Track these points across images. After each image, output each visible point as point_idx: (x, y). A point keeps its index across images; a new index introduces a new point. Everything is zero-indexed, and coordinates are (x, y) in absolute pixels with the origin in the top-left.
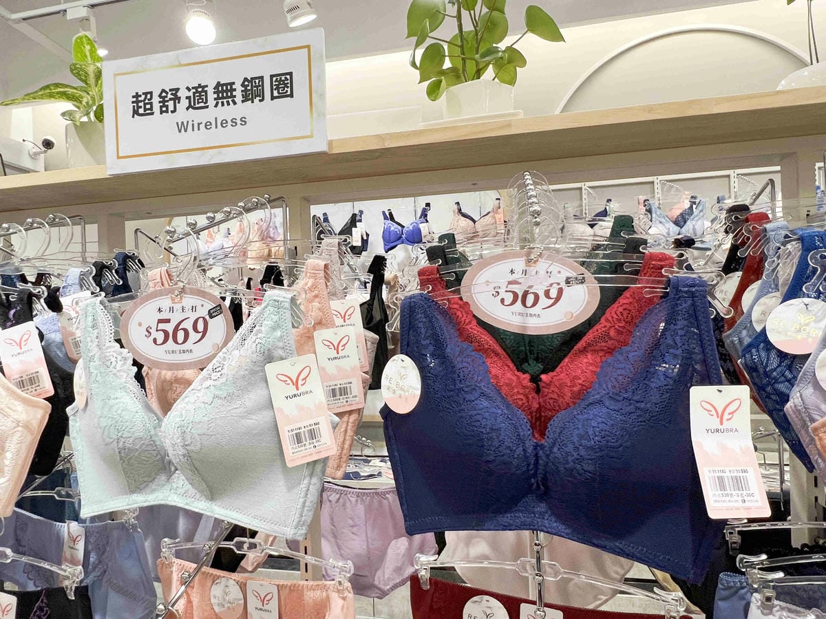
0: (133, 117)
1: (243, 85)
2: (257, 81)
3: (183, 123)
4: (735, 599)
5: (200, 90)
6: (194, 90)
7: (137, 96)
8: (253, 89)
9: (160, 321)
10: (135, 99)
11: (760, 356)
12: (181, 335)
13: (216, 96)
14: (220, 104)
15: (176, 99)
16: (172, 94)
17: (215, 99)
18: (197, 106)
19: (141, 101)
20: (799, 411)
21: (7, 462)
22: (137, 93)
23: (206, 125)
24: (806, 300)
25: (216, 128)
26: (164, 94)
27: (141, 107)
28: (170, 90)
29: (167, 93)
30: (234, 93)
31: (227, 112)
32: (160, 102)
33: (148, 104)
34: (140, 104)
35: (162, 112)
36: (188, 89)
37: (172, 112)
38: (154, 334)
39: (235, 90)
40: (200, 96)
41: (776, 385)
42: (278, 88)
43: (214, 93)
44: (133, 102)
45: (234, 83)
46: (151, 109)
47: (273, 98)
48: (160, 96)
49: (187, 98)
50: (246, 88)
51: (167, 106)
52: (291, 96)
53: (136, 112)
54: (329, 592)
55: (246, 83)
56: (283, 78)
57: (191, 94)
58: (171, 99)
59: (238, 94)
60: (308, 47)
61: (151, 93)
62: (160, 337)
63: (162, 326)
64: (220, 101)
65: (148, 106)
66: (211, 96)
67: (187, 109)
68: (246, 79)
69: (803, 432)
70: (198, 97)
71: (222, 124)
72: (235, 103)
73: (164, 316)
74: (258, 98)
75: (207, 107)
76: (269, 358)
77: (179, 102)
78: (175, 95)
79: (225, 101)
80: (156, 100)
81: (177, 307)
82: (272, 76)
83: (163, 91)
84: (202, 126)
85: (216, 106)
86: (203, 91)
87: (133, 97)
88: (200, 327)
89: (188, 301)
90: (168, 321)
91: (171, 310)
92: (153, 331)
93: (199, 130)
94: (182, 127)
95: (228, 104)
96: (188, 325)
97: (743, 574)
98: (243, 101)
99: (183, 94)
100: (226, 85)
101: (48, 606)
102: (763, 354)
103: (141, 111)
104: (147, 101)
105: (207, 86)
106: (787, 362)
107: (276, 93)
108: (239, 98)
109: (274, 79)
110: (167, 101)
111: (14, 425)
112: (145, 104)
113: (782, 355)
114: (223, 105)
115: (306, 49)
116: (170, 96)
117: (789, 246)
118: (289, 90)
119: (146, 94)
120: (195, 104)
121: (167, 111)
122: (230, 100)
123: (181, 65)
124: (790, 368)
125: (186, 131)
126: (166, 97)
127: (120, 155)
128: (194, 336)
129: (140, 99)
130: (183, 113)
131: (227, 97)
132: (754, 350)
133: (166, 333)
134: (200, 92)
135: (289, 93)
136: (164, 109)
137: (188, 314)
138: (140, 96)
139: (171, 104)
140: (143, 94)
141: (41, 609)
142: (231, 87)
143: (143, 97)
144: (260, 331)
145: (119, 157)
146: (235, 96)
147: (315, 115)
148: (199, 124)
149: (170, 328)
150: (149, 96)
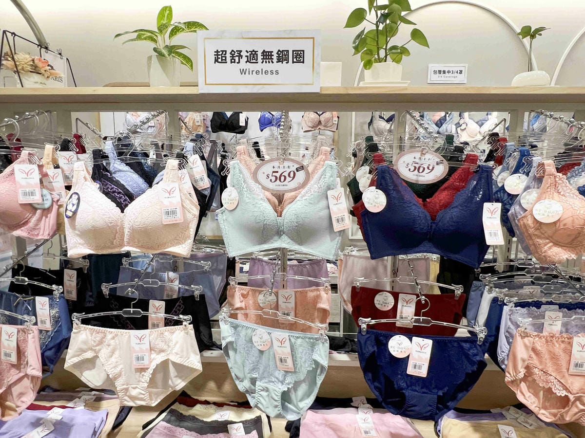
0: (215, 63)
1: (277, 53)
2: (285, 52)
3: (243, 69)
4: (478, 290)
5: (254, 53)
6: (250, 53)
7: (217, 52)
8: (283, 56)
9: (274, 172)
10: (216, 53)
11: (501, 195)
12: (283, 178)
13: (262, 57)
14: (264, 62)
15: (240, 56)
16: (238, 53)
17: (262, 59)
18: (252, 61)
19: (220, 55)
20: (513, 215)
21: (191, 233)
22: (217, 50)
23: (256, 73)
24: (520, 175)
25: (262, 74)
26: (233, 53)
27: (219, 58)
28: (237, 51)
29: (235, 52)
30: (272, 57)
31: (268, 66)
32: (231, 57)
33: (223, 57)
34: (219, 57)
35: (231, 62)
36: (247, 51)
37: (238, 63)
38: (271, 177)
39: (273, 55)
40: (254, 56)
41: (506, 206)
42: (296, 58)
43: (262, 55)
44: (215, 55)
45: (273, 52)
46: (226, 60)
47: (293, 62)
48: (231, 53)
49: (246, 56)
50: (279, 56)
51: (235, 60)
52: (303, 62)
53: (216, 61)
54: (321, 292)
55: (279, 53)
56: (299, 53)
57: (248, 54)
58: (237, 56)
59: (275, 58)
60: (313, 38)
61: (226, 51)
62: (273, 179)
63: (274, 174)
64: (265, 60)
65: (224, 58)
66: (260, 57)
67: (246, 62)
68: (279, 51)
69: (513, 222)
70: (252, 56)
71: (265, 72)
72: (273, 62)
73: (275, 170)
74: (285, 61)
75: (257, 63)
76: (329, 188)
77: (241, 58)
78: (240, 54)
79: (267, 60)
80: (228, 56)
81: (281, 166)
82: (293, 51)
83: (233, 51)
84: (254, 73)
85: (262, 63)
86: (255, 54)
87: (215, 52)
88: (292, 175)
89: (286, 164)
90: (277, 172)
91: (279, 167)
92: (270, 176)
93: (252, 74)
94: (243, 72)
95: (269, 62)
96: (286, 174)
97: (482, 281)
98: (277, 62)
99: (244, 54)
100: (269, 52)
101: (183, 304)
102: (502, 194)
103: (220, 60)
104: (223, 55)
105: (257, 51)
106: (510, 197)
107: (295, 60)
108: (275, 60)
109: (295, 52)
110: (235, 57)
111: (193, 217)
112: (222, 57)
113: (509, 195)
114: (266, 62)
115: (312, 39)
116: (236, 54)
117: (515, 153)
118: (302, 59)
119: (223, 51)
120: (250, 60)
121: (234, 62)
122: (270, 60)
123: (243, 38)
124: (511, 199)
125: (245, 74)
126: (234, 54)
127: (207, 83)
128: (288, 179)
129: (219, 53)
130: (243, 64)
131: (269, 59)
132: (499, 193)
133: (276, 177)
134: (254, 54)
135: (302, 61)
136: (233, 61)
137: (286, 169)
138: (219, 52)
139: (237, 59)
140: (221, 51)
141: (180, 306)
142: (271, 54)
143: (221, 53)
144: (325, 178)
145: (206, 84)
146: (273, 59)
147: (315, 74)
148: (252, 71)
149: (278, 175)
150: (224, 53)
